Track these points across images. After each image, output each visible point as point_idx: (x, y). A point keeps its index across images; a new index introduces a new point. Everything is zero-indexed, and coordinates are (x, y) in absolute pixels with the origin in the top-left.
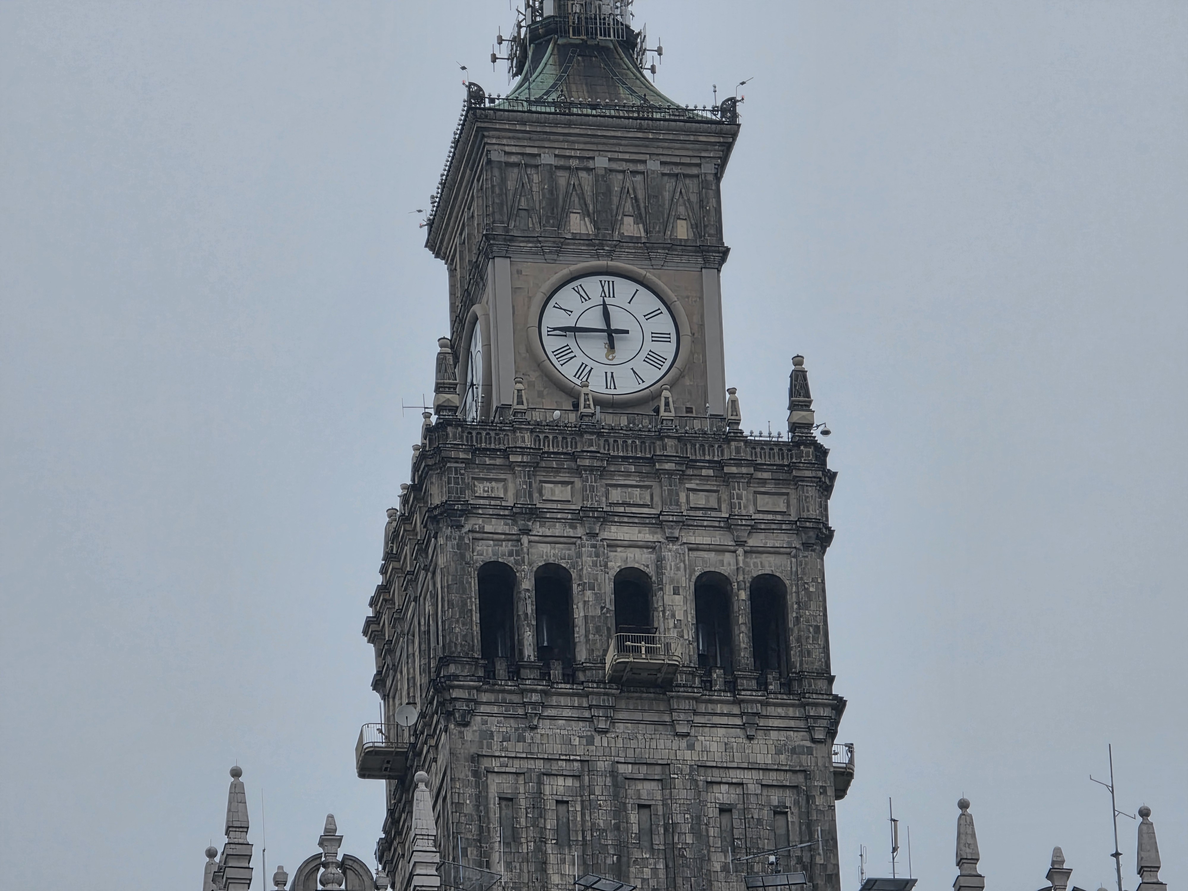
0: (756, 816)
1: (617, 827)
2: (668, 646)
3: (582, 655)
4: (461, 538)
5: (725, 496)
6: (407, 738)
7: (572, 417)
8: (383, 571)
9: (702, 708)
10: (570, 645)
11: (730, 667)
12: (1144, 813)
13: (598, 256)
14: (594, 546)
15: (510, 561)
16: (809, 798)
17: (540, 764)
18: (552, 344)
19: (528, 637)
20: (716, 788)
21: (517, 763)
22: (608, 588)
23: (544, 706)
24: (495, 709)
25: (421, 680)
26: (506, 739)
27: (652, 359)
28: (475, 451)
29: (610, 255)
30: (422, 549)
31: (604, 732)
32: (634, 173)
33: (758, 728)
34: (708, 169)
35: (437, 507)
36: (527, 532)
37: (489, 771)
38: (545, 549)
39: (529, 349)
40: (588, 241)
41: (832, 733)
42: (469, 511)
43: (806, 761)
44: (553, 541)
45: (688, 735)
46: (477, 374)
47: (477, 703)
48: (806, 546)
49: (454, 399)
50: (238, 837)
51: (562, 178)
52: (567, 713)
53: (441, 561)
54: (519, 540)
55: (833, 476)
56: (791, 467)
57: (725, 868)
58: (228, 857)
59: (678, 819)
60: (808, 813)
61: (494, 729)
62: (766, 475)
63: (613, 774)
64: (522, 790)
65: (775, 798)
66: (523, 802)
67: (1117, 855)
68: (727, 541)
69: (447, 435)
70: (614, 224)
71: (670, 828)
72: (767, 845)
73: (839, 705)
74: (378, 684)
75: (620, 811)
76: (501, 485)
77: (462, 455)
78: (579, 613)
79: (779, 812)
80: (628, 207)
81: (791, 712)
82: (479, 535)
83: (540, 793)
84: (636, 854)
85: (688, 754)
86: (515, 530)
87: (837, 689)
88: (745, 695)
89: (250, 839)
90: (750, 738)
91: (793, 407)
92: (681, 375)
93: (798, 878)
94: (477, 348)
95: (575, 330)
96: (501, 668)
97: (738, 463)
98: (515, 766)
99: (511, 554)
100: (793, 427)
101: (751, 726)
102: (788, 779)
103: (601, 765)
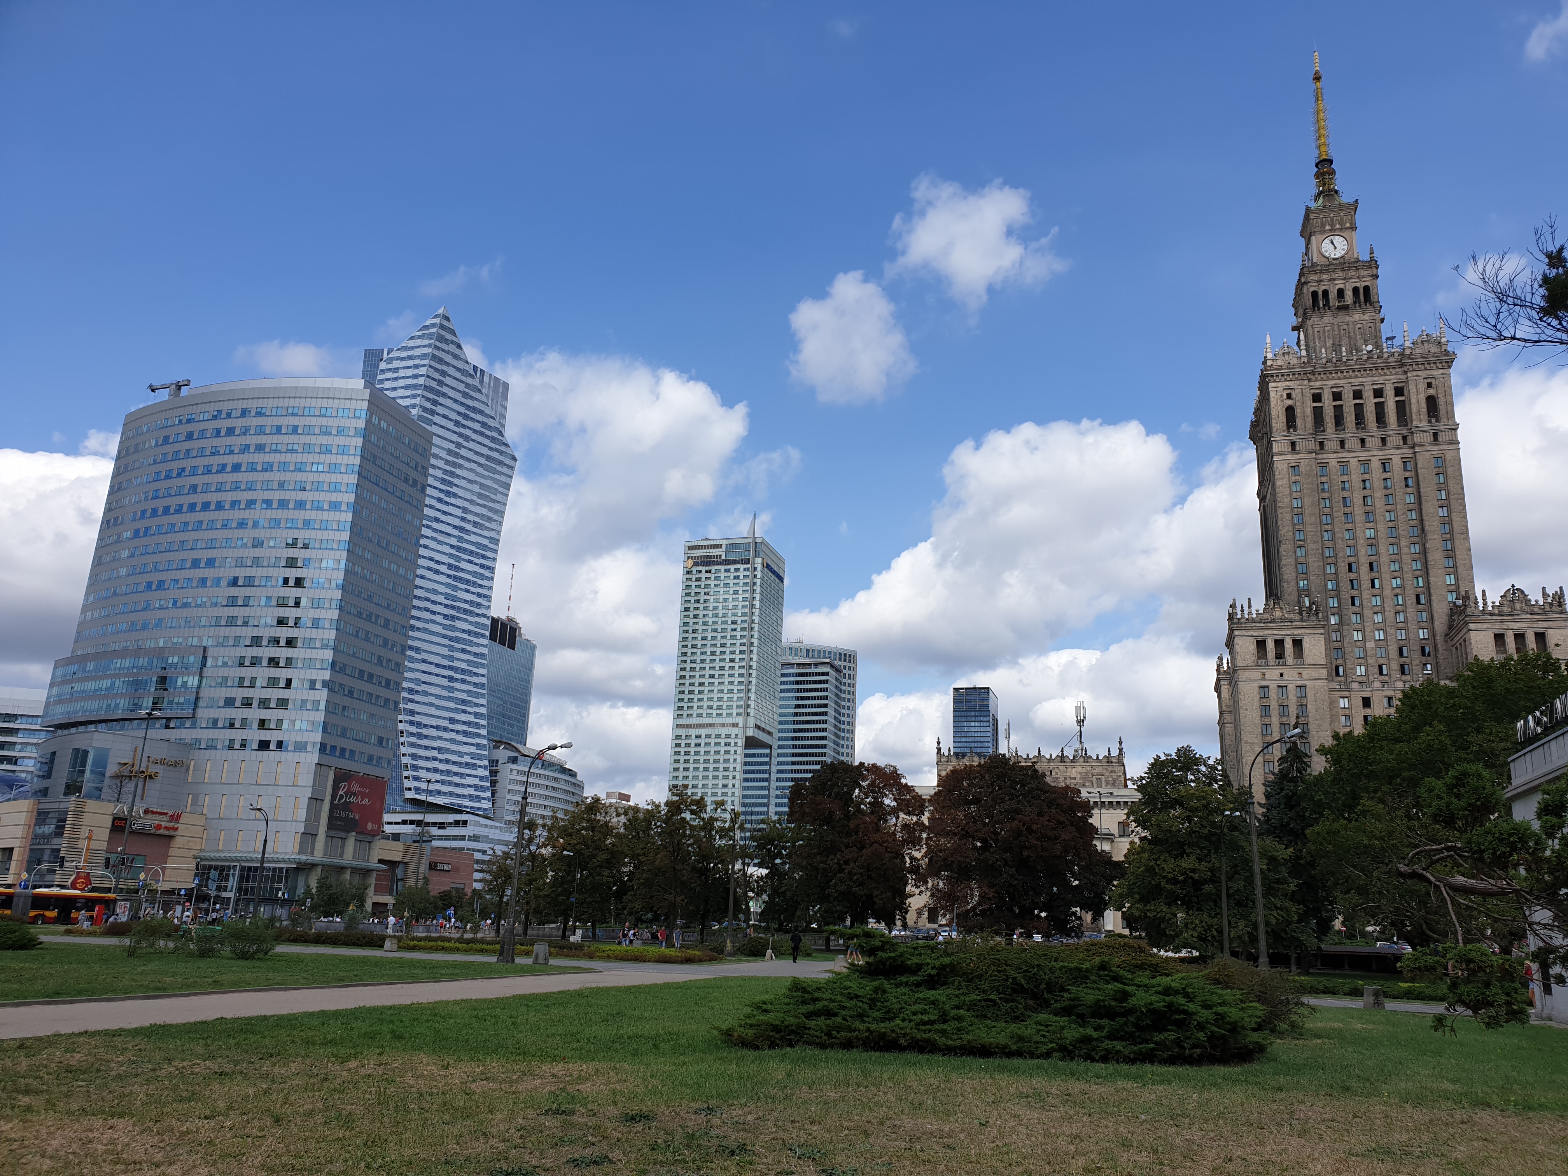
0: (1365, 329)
1: (1339, 334)
2: (1347, 301)
3: (1331, 305)
4: (1308, 287)
5: (1357, 272)
6: (1300, 324)
7: (1328, 263)
9: (1354, 311)
10: (1329, 303)
11: (1359, 303)
13: (1332, 233)
14: (1333, 285)
15: (1317, 290)
16: (1376, 324)
17: (1324, 325)
18: (1324, 249)
19: (1321, 303)
20: (1358, 325)
21: (1319, 325)
22: (1336, 292)
23: (1324, 315)
24: (1315, 316)
25: (1302, 313)
26: (1318, 321)
27: (1343, 250)
28: (1309, 272)
29: (1334, 232)
30: (1301, 290)
31: (1336, 318)
34: (1353, 214)
35: (1303, 283)
36: (1321, 284)
37: (1315, 327)
38: (1324, 287)
39: (1319, 252)
40: (1330, 230)
41: (1380, 312)
42: (1309, 283)
43: (1375, 318)
44: (1325, 285)
45: (1352, 316)
46: (1310, 257)
47: (1312, 316)
48: (1374, 279)
52: (1329, 315)
53: (1304, 292)
54: (1319, 286)
55: (1379, 265)
56: (1370, 265)
57: (1359, 339)
59: (1351, 331)
60: (1376, 327)
61: (1315, 320)
62: (1365, 267)
63: (1338, 325)
64: (1320, 330)
65: (1369, 325)
66: (1321, 332)
69: (1304, 270)
70: (1334, 226)
71: (1349, 333)
72: (1368, 333)
73: (1381, 307)
74: (1294, 315)
75: (1340, 331)
76: (1314, 277)
77: (1307, 273)
78: (1330, 297)
79: (1370, 327)
80: (1338, 222)
81: (1372, 309)
82: (1311, 286)
84: (1342, 338)
85: (1352, 320)
86: (1318, 284)
87: (1381, 304)
88: (1363, 307)
90: (1364, 315)
91: (1370, 253)
92: (1348, 252)
93: (1374, 339)
94: (1310, 253)
95: (1328, 247)
96: (1315, 310)
97: (1360, 266)
99: (1317, 288)
100: (1370, 257)
101: (1364, 313)
102: (1371, 321)
103: (1335, 323)
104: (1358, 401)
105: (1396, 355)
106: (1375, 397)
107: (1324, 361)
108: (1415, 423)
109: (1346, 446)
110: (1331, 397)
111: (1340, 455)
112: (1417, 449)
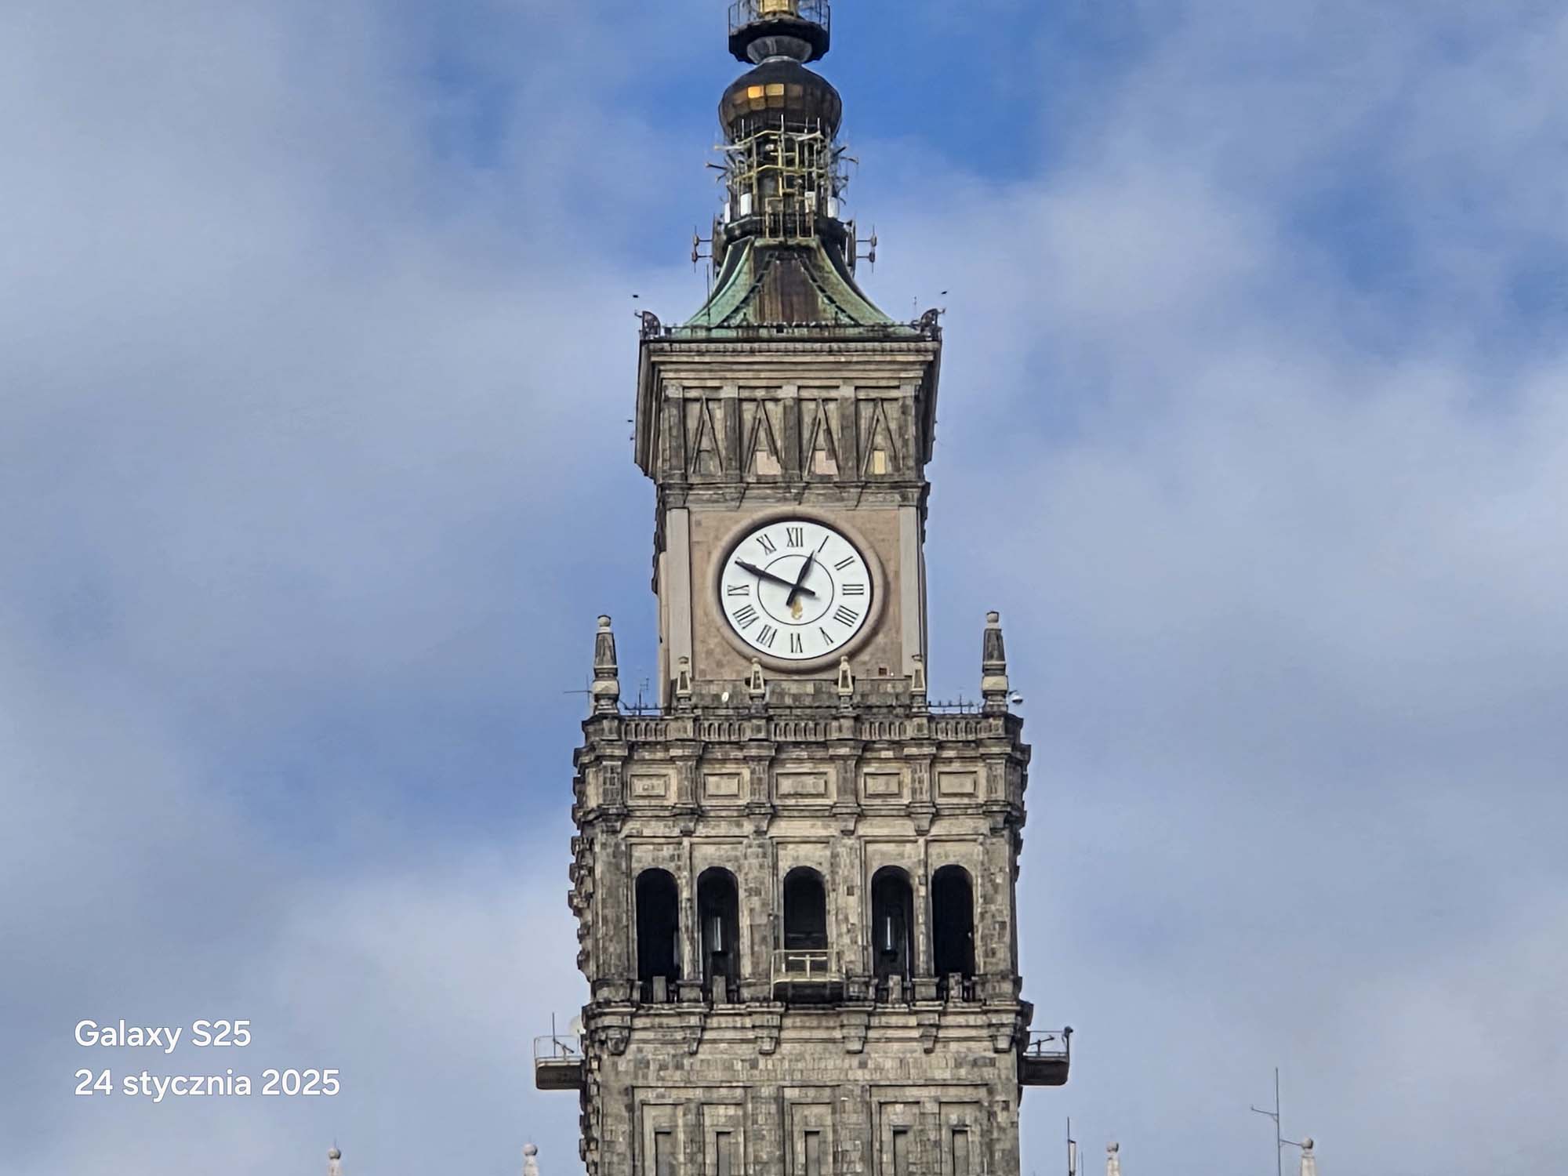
0: (932, 1138)
1: (782, 1159)
2: (838, 960)
3: (747, 969)
4: (617, 845)
5: (906, 780)
7: (744, 697)
9: (875, 1021)
10: (734, 959)
11: (907, 973)
13: (785, 501)
14: (761, 846)
15: (670, 867)
16: (991, 1115)
17: (699, 1093)
18: (733, 604)
19: (688, 952)
20: (890, 1108)
21: (674, 1092)
22: (777, 891)
23: (703, 1029)
24: (650, 1035)
26: (663, 1067)
27: (844, 615)
28: (633, 746)
29: (798, 498)
31: (768, 1054)
32: (826, 401)
33: (936, 1040)
35: (592, 810)
36: (688, 833)
37: (644, 1104)
38: (710, 850)
40: (775, 483)
41: (1017, 1042)
42: (626, 815)
43: (988, 1073)
44: (717, 841)
45: (860, 1052)
48: (994, 831)
49: (613, 685)
51: (748, 412)
52: (730, 1035)
53: (597, 870)
54: (680, 843)
55: (1027, 752)
56: (977, 742)
59: (849, 1146)
60: (990, 1132)
61: (650, 1057)
62: (951, 754)
63: (779, 1100)
64: (680, 1122)
65: (953, 1116)
66: (681, 1137)
69: (603, 730)
70: (804, 461)
71: (839, 1157)
72: (944, 1169)
73: (1026, 1011)
75: (785, 1140)
76: (661, 782)
77: (617, 752)
78: (744, 922)
79: (958, 1131)
80: (821, 440)
81: (971, 1020)
82: (637, 840)
83: (699, 1125)
85: (860, 1075)
86: (676, 832)
87: (1024, 993)
88: (923, 1004)
91: (985, 672)
96: (659, 990)
97: (917, 742)
98: (673, 1096)
99: (672, 858)
100: (985, 695)
101: (932, 1037)
102: (969, 1094)
103: (766, 1092)
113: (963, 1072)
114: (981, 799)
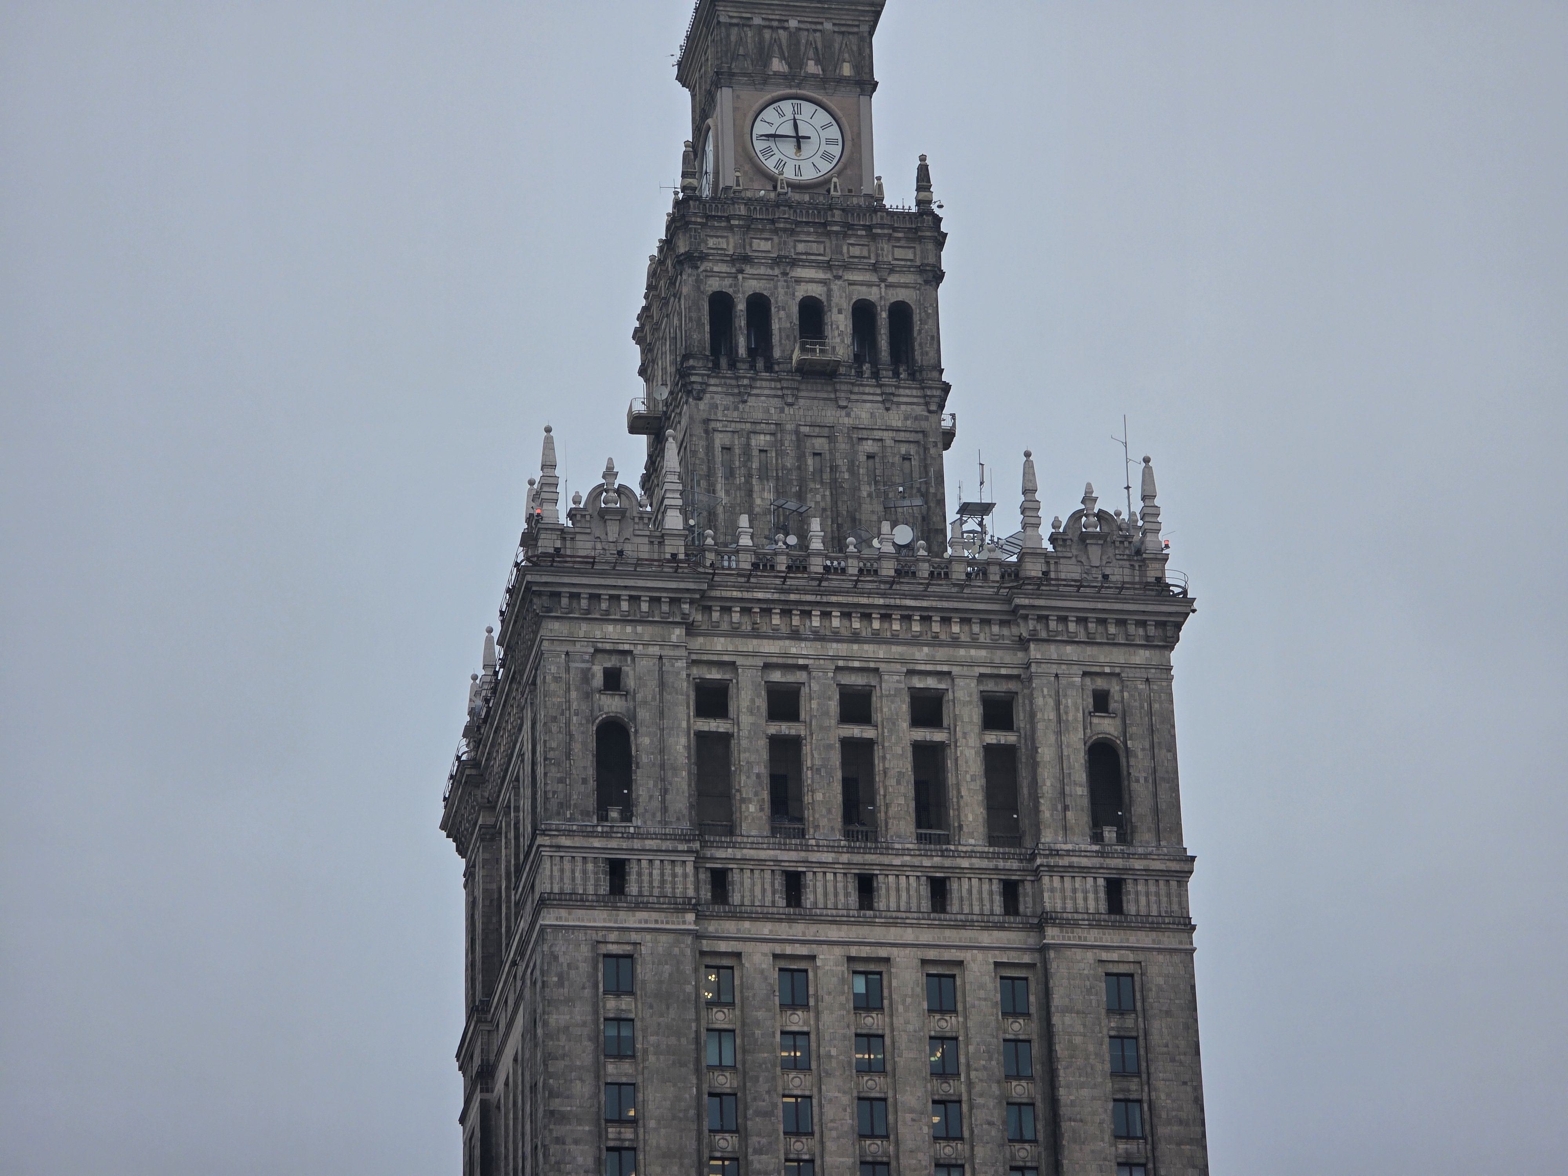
0: (891, 461)
1: (799, 468)
2: (834, 348)
3: (777, 353)
4: (698, 275)
5: (873, 248)
6: (661, 407)
7: (772, 195)
8: (646, 297)
9: (856, 389)
10: (769, 347)
11: (875, 362)
12: (1147, 460)
13: (790, 87)
14: (786, 281)
15: (730, 291)
16: (926, 449)
17: (748, 426)
18: (759, 145)
19: (742, 341)
20: (864, 442)
21: (733, 425)
22: (795, 309)
23: (752, 387)
24: (719, 389)
25: (671, 369)
26: (726, 408)
27: (826, 156)
28: (708, 217)
29: (799, 86)
30: (672, 282)
31: (790, 405)
32: (815, 31)
33: (893, 402)
34: (865, 28)
35: (682, 254)
36: (741, 271)
37: (715, 430)
38: (753, 283)
39: (745, 149)
40: (784, 76)
41: (942, 407)
42: (703, 257)
43: (924, 425)
44: (759, 277)
45: (846, 407)
46: (709, 165)
47: (708, 385)
48: (927, 282)
49: (694, 182)
50: (549, 472)
51: (767, 34)
52: (767, 392)
53: (685, 290)
54: (736, 277)
55: (945, 235)
56: (917, 230)
57: (870, 495)
58: (542, 485)
59: (840, 462)
60: (925, 459)
61: (718, 402)
62: (900, 235)
63: (797, 432)
64: (736, 443)
65: (903, 449)
66: (737, 451)
67: (1128, 488)
68: (874, 278)
69: (689, 206)
70: (802, 65)
71: (834, 469)
72: (898, 480)
73: (946, 388)
74: (642, 372)
75: (801, 457)
76: (724, 240)
77: (699, 220)
78: (775, 326)
79: (906, 458)
80: (811, 53)
81: (915, 392)
82: (710, 273)
83: (748, 445)
84: (812, 485)
85: (846, 420)
86: (734, 270)
87: (945, 378)
88: (885, 381)
89: (557, 472)
90: (887, 409)
91: (919, 189)
92: (845, 168)
93: (918, 502)
94: (710, 148)
95: (774, 136)
96: (723, 362)
97: (882, 226)
98: (733, 427)
99: (731, 286)
100: (919, 203)
101: (888, 402)
102: (912, 437)
103: (789, 427)
104: (856, 731)
105: (995, 574)
106: (917, 721)
107: (745, 562)
108: (1047, 837)
109: (808, 899)
110: (762, 703)
111: (784, 930)
112: (1052, 935)
113: (909, 423)
114: (918, 263)
